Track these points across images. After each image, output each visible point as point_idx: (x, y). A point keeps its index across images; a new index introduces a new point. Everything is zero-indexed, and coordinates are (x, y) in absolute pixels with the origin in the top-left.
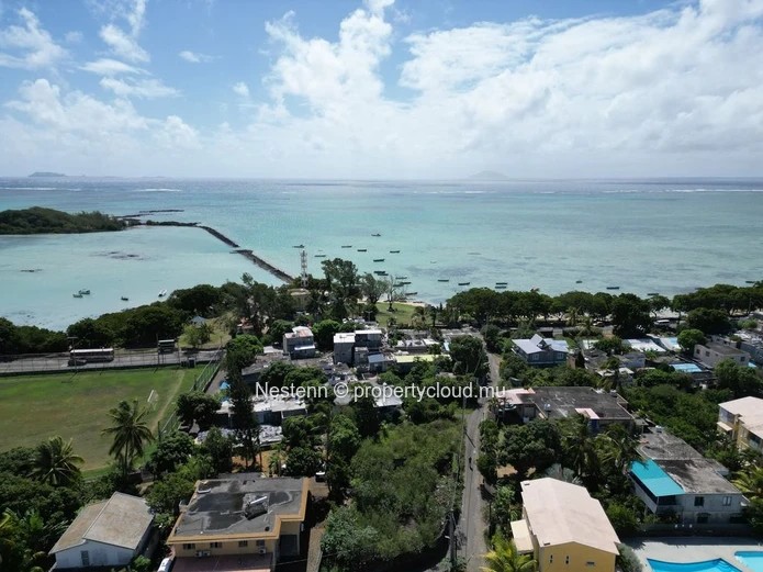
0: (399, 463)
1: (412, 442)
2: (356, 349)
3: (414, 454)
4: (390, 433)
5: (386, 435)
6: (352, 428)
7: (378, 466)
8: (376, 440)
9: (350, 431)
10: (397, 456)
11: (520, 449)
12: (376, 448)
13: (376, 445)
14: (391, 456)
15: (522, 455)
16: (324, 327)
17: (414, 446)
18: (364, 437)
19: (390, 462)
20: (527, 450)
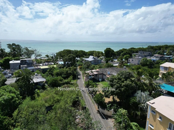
0: (49, 108)
1: (55, 95)
2: (21, 66)
3: (58, 101)
4: (41, 94)
5: (38, 95)
6: (15, 93)
7: (35, 113)
8: (33, 99)
9: (13, 95)
10: (47, 105)
11: (121, 86)
12: (33, 102)
13: (33, 101)
14: (44, 105)
15: (123, 89)
16: (5, 60)
17: (57, 97)
18: (24, 98)
19: (44, 109)
20: (124, 86)
